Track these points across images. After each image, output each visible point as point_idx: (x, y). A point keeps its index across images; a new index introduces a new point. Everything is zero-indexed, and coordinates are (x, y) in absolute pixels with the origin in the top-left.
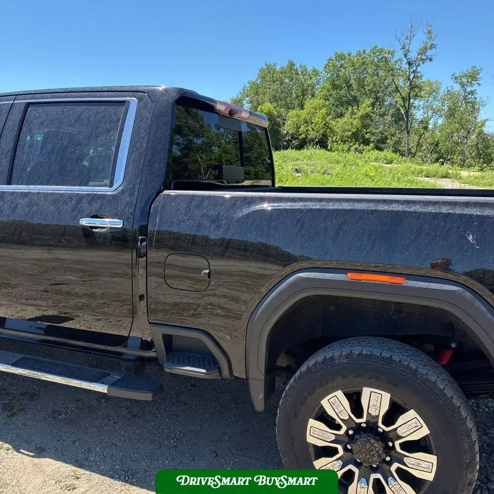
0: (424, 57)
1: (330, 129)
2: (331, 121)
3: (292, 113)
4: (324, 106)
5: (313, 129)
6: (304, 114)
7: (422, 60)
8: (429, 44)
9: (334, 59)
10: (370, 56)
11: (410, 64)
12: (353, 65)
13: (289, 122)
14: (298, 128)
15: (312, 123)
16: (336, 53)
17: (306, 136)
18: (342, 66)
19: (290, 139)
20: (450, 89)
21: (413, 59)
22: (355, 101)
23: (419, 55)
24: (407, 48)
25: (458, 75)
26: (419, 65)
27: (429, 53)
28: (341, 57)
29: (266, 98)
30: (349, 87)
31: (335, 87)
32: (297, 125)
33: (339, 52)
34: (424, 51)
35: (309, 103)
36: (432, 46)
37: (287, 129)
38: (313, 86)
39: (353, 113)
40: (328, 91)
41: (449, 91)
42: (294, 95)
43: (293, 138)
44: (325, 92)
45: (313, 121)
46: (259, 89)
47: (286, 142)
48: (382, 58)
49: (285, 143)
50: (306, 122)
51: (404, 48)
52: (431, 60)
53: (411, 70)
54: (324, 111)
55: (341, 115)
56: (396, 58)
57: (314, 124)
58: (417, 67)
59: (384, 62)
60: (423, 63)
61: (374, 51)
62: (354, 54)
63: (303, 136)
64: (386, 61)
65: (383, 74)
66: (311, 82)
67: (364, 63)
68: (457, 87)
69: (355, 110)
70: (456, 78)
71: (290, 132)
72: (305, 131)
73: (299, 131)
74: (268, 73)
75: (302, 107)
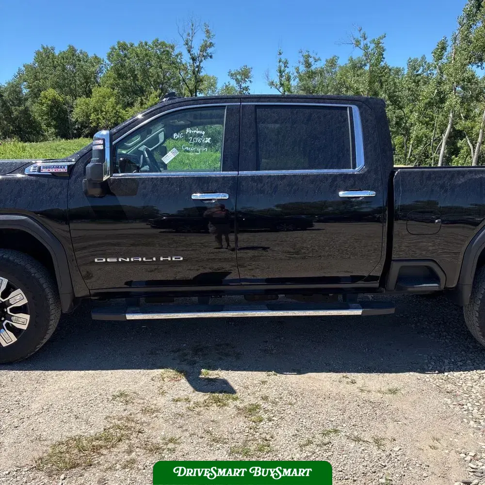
0: (205, 54)
1: (120, 117)
2: (121, 110)
3: (79, 101)
4: (112, 95)
5: (103, 117)
6: (93, 101)
7: (203, 56)
8: (208, 43)
9: (117, 48)
10: (153, 48)
11: (194, 59)
12: (138, 56)
13: (77, 110)
14: (88, 116)
15: (102, 111)
16: (119, 43)
17: (98, 124)
18: (125, 56)
19: (80, 127)
20: (227, 84)
21: (196, 55)
22: (141, 92)
23: (201, 51)
24: (189, 44)
25: (233, 72)
26: (201, 61)
27: (209, 50)
28: (123, 47)
29: (48, 83)
30: (135, 77)
31: (120, 76)
32: (87, 113)
33: (121, 42)
34: (204, 48)
35: (97, 92)
36: (211, 45)
37: (76, 115)
38: (95, 74)
39: (142, 104)
40: (114, 79)
41: (226, 86)
42: (78, 82)
43: (84, 125)
44: (112, 81)
45: (103, 109)
46: (38, 74)
47: (76, 130)
48: (164, 51)
49: (75, 132)
50: (96, 110)
51: (187, 44)
52: (211, 57)
53: (195, 65)
54: (113, 99)
55: (131, 105)
56: (176, 51)
57: (104, 113)
58: (200, 62)
59: (165, 53)
60: (204, 59)
61: (156, 43)
62: (136, 45)
63: (94, 124)
64: (168, 53)
65: (166, 67)
66: (94, 70)
67: (146, 55)
68: (233, 83)
69: (144, 100)
70: (232, 75)
71: (80, 120)
72: (96, 120)
73: (90, 120)
74: (45, 57)
75: (89, 94)
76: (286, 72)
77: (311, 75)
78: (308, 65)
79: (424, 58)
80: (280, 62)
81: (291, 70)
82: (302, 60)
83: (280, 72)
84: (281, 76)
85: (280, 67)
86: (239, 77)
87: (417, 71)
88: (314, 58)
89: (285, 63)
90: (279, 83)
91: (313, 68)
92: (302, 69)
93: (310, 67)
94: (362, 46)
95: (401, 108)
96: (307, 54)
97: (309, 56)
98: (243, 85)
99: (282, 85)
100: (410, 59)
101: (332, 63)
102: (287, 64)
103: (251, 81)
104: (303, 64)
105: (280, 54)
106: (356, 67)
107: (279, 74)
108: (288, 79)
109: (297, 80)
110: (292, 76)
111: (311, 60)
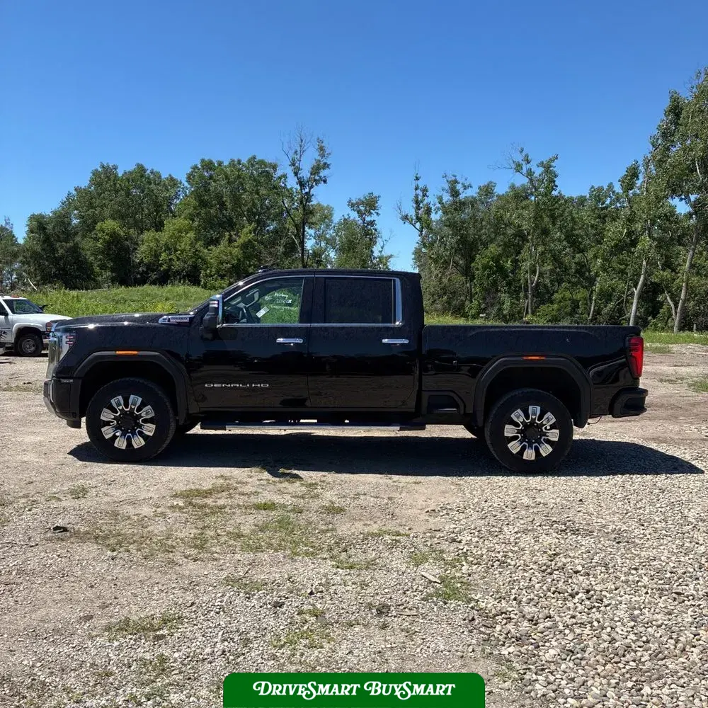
0: (317, 178)
1: (200, 258)
2: (202, 248)
3: (147, 235)
4: (191, 228)
5: (178, 258)
6: (164, 236)
7: (315, 180)
8: (322, 163)
9: (200, 167)
10: (248, 168)
11: (302, 184)
12: (227, 177)
13: (143, 248)
14: (157, 256)
15: (176, 250)
16: (203, 161)
17: (170, 267)
18: (211, 177)
19: (145, 270)
20: (346, 217)
21: (305, 178)
22: (230, 225)
23: (311, 174)
24: (297, 165)
25: (354, 201)
26: (312, 187)
27: (323, 173)
28: (208, 165)
29: (107, 212)
30: (222, 205)
31: (203, 204)
32: (155, 251)
33: (206, 159)
34: (316, 170)
35: (171, 225)
36: (326, 166)
37: (141, 254)
38: (169, 201)
39: (231, 241)
40: (195, 208)
41: (345, 220)
42: (146, 211)
43: (151, 267)
44: (191, 210)
45: (178, 247)
46: (94, 200)
47: (141, 274)
48: (263, 172)
49: (139, 276)
50: (168, 248)
51: (293, 164)
52: (325, 181)
53: (304, 192)
54: (191, 235)
55: (215, 242)
56: (279, 173)
57: (179, 252)
58: (310, 188)
59: (263, 174)
60: (316, 184)
61: (252, 161)
62: (226, 163)
63: (165, 267)
64: (269, 176)
65: (264, 192)
66: (168, 195)
67: (239, 177)
68: (354, 215)
69: (234, 236)
70: (353, 205)
71: (146, 261)
72: (168, 261)
73: (159, 260)
74: (105, 178)
75: (159, 226)
76: (425, 202)
77: (459, 206)
78: (455, 193)
79: (611, 186)
80: (416, 189)
81: (431, 200)
82: (447, 186)
83: (417, 202)
84: (418, 208)
85: (417, 196)
86: (362, 208)
87: (603, 203)
88: (463, 184)
89: (424, 190)
90: (414, 218)
91: (462, 197)
92: (447, 198)
93: (458, 195)
94: (524, 171)
95: (582, 251)
96: (453, 178)
97: (456, 182)
98: (368, 219)
99: (419, 219)
100: (593, 187)
101: (487, 190)
102: (427, 191)
103: (377, 214)
104: (447, 192)
105: (417, 179)
106: (519, 196)
107: (415, 205)
108: (428, 211)
109: (440, 212)
110: (433, 208)
111: (459, 187)
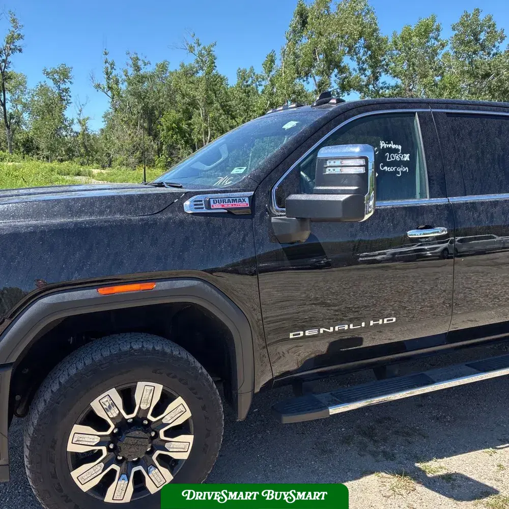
0: (12, 47)
7: (11, 49)
20: (43, 84)
25: (49, 71)
27: (17, 43)
34: (11, 40)
41: (42, 86)
52: (20, 51)
58: (7, 56)
60: (12, 53)
68: (50, 83)
70: (48, 74)
76: (113, 74)
77: (142, 79)
78: (138, 69)
79: (252, 69)
80: (106, 62)
81: (118, 72)
82: (130, 62)
83: (107, 74)
84: (108, 78)
85: (107, 68)
86: (56, 77)
87: (247, 82)
88: (143, 61)
89: (111, 64)
90: (106, 87)
91: (142, 72)
92: (131, 71)
93: (139, 70)
94: (196, 52)
95: (233, 118)
96: (135, 56)
97: (137, 59)
98: (63, 86)
99: (110, 88)
100: (239, 69)
101: (163, 67)
102: (114, 65)
103: (71, 82)
104: (131, 67)
105: (106, 54)
106: (188, 73)
107: (106, 76)
108: (117, 82)
109: (126, 83)
110: (120, 80)
111: (140, 63)
